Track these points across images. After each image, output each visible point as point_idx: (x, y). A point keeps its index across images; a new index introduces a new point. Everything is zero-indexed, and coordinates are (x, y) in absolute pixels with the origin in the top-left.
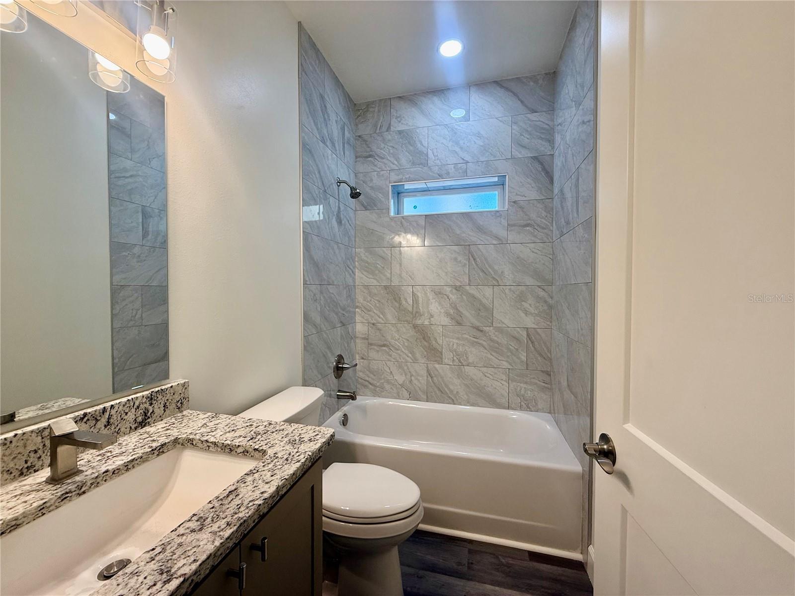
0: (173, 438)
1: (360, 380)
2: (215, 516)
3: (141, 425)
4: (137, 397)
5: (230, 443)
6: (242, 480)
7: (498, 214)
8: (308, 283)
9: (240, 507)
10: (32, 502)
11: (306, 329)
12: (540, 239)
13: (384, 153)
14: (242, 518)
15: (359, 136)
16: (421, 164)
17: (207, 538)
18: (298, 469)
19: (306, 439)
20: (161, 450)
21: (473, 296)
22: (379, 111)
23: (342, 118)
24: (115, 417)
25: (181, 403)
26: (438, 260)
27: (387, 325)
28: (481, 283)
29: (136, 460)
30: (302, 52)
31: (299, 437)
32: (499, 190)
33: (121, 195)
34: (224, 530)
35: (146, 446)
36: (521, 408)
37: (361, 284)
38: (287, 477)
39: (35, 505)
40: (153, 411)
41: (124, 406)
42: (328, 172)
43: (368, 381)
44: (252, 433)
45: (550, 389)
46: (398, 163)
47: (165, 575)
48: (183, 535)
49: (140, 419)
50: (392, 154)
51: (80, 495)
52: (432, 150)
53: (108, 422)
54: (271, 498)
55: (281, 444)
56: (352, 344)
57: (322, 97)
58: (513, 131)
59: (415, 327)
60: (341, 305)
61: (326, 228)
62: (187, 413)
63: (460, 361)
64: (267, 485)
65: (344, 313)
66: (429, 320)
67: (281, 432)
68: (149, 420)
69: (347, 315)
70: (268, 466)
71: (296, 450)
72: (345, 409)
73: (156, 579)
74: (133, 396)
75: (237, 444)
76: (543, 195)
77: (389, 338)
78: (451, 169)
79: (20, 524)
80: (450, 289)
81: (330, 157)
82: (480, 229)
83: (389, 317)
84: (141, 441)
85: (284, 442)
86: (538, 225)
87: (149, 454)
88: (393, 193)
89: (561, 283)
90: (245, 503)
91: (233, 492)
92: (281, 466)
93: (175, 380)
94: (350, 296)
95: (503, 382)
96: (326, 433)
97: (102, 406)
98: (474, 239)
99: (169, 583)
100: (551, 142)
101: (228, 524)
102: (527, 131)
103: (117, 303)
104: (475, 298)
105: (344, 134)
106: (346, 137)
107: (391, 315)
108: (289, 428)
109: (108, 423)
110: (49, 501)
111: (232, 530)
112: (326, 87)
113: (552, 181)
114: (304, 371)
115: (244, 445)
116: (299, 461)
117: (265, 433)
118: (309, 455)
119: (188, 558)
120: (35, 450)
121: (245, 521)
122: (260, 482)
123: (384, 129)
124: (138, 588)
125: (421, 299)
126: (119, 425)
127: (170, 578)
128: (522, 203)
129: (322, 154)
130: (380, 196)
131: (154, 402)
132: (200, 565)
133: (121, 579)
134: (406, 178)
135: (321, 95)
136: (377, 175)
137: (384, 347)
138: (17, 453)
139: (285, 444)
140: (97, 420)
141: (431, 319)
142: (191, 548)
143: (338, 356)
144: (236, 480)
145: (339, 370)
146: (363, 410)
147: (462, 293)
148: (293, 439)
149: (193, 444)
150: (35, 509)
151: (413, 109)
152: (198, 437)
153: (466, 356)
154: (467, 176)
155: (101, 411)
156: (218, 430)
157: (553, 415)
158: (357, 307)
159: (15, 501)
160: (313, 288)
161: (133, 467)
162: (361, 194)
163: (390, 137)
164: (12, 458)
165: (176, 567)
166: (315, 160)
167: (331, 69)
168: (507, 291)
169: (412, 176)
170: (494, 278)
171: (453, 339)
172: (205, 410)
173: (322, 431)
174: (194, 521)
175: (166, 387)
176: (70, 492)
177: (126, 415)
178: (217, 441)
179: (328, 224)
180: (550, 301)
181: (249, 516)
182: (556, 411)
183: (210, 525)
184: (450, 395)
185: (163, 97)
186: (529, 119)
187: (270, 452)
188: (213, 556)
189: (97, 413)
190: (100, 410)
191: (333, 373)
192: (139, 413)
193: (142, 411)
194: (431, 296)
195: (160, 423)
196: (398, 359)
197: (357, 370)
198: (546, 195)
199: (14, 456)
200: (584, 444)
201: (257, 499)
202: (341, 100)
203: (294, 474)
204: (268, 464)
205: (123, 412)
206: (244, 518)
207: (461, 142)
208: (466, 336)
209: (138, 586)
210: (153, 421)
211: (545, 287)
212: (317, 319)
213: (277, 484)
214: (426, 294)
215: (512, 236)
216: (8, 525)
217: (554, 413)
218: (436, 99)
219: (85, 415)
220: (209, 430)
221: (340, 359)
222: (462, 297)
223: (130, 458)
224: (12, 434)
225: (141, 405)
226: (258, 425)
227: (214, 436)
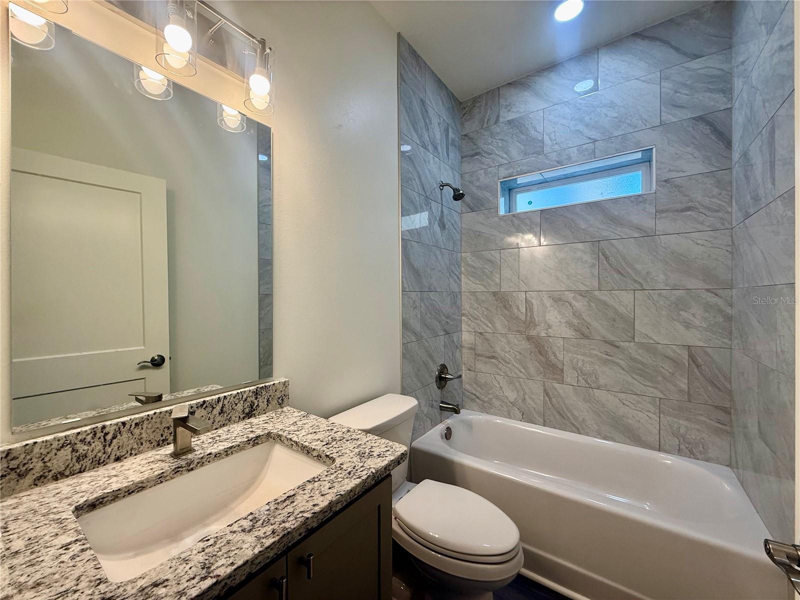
0: (266, 432)
1: (466, 392)
2: (267, 519)
3: (248, 416)
4: (245, 391)
5: (307, 445)
6: (302, 487)
7: (641, 199)
8: (407, 290)
9: (289, 516)
10: (155, 470)
11: (405, 336)
12: (709, 226)
13: (492, 148)
14: (287, 529)
15: (465, 135)
16: (535, 153)
17: (251, 543)
18: (357, 486)
19: (375, 454)
20: (255, 441)
21: (605, 304)
22: (486, 104)
23: (446, 120)
24: (227, 406)
25: (282, 400)
26: (557, 260)
27: (495, 335)
28: (616, 288)
29: (235, 447)
30: (401, 61)
31: (370, 450)
32: (644, 168)
33: (266, 220)
34: (268, 537)
35: (245, 436)
36: (679, 452)
37: (467, 291)
38: (342, 493)
39: (156, 473)
40: (258, 404)
41: (234, 397)
42: (429, 176)
43: (475, 395)
44: (330, 438)
45: (730, 433)
46: (508, 156)
47: (204, 572)
48: (234, 532)
49: (247, 410)
50: (501, 147)
51: (189, 471)
52: (549, 135)
53: (222, 410)
54: (321, 514)
55: (351, 454)
56: (458, 354)
57: (423, 102)
58: (663, 90)
59: (529, 338)
60: (444, 311)
61: (427, 234)
62: (286, 409)
63: (586, 381)
64: (322, 497)
65: (448, 321)
66: (546, 331)
67: (355, 441)
68: (254, 412)
69: (451, 323)
70: (330, 477)
71: (362, 464)
72: (449, 422)
73: (197, 572)
74: (242, 390)
75: (313, 447)
76: (713, 165)
77: (498, 349)
78: (574, 153)
79: (145, 487)
80: (573, 295)
81: (432, 162)
82: (615, 221)
83: (498, 325)
84: (244, 430)
85: (354, 453)
86: (705, 207)
87: (246, 444)
88: (503, 189)
89: (747, 285)
90: (296, 512)
91: (290, 498)
92: (342, 479)
93: (278, 378)
94: (455, 303)
95: (650, 415)
96: (397, 450)
97: (217, 396)
98: (605, 233)
99: (204, 580)
100: (728, 92)
101: (273, 532)
102: (686, 85)
103: (263, 309)
104: (608, 306)
105: (447, 136)
106: (450, 138)
107: (500, 324)
108: (364, 439)
109: (222, 412)
110: (166, 471)
111: (274, 540)
112: (427, 90)
113: (728, 144)
114: (403, 378)
115: (318, 450)
116: (359, 478)
117: (341, 440)
118: (372, 472)
119: (228, 559)
120: (168, 427)
121: (289, 533)
122: (317, 492)
123: (492, 121)
124: (181, 577)
125: (536, 307)
126: (231, 414)
127: (207, 576)
128: (679, 181)
129: (423, 160)
130: (488, 195)
131: (259, 397)
132: (235, 570)
133: (175, 562)
134: (517, 171)
135: (422, 100)
136: (485, 173)
137: (493, 359)
138: (156, 427)
139: (354, 455)
140: (213, 408)
141: (549, 330)
142: (235, 548)
143: (441, 365)
144: (297, 485)
145: (441, 380)
146: (469, 425)
147: (590, 299)
148: (364, 452)
149: (281, 440)
150: (155, 477)
151: (526, 93)
152: (285, 434)
153: (595, 377)
154: (595, 158)
155: (217, 401)
156: (304, 430)
157: (735, 470)
158: (463, 315)
159: (147, 467)
160: (413, 295)
161: (232, 453)
162: (464, 195)
163: (498, 130)
164: (152, 431)
165: (216, 565)
166: (415, 167)
167: (433, 72)
168: (655, 297)
169: (524, 168)
170: (635, 281)
171: (578, 355)
172: (300, 409)
173: (394, 447)
174: (249, 520)
175: (269, 384)
176: (181, 467)
177: (236, 405)
178: (298, 441)
179: (430, 230)
180: (729, 310)
181: (294, 528)
182: (740, 464)
183: (259, 528)
184: (573, 422)
185: (270, 129)
186: (688, 69)
187: (338, 461)
188: (250, 563)
189: (213, 402)
190: (215, 399)
191: (435, 383)
192: (247, 405)
193: (249, 404)
194: (548, 302)
195: (264, 415)
196: (509, 373)
197: (463, 382)
198: (718, 165)
199: (153, 429)
200: (766, 542)
201: (308, 511)
202: (445, 101)
203: (351, 491)
204: (331, 474)
205: (233, 403)
206: (289, 530)
207: (587, 118)
208: (595, 352)
209: (183, 574)
210: (257, 413)
211: (720, 292)
212: (417, 326)
213: (330, 498)
214: (542, 300)
215: (663, 225)
216: (136, 486)
217: (737, 468)
218: (553, 76)
219: (204, 402)
220: (296, 429)
221: (443, 369)
222: (590, 304)
223: (231, 445)
224: (153, 412)
225: (248, 399)
226: (338, 430)
227: (297, 435)
